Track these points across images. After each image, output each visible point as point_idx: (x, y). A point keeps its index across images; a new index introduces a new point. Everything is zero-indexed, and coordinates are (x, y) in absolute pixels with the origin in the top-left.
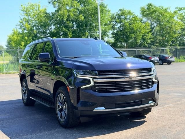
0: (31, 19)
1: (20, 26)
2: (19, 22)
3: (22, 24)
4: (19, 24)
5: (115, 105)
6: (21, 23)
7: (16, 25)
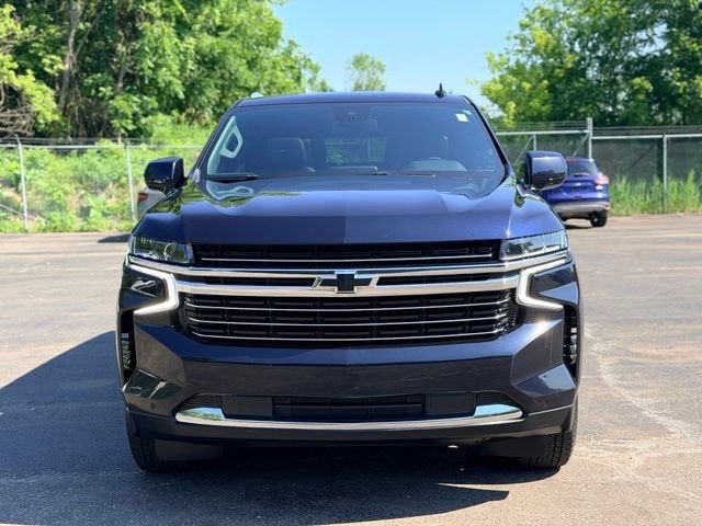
0: (563, 9)
1: (518, 41)
2: (518, 26)
3: (527, 32)
4: (517, 31)
5: (274, 404)
6: (523, 26)
7: (508, 38)
